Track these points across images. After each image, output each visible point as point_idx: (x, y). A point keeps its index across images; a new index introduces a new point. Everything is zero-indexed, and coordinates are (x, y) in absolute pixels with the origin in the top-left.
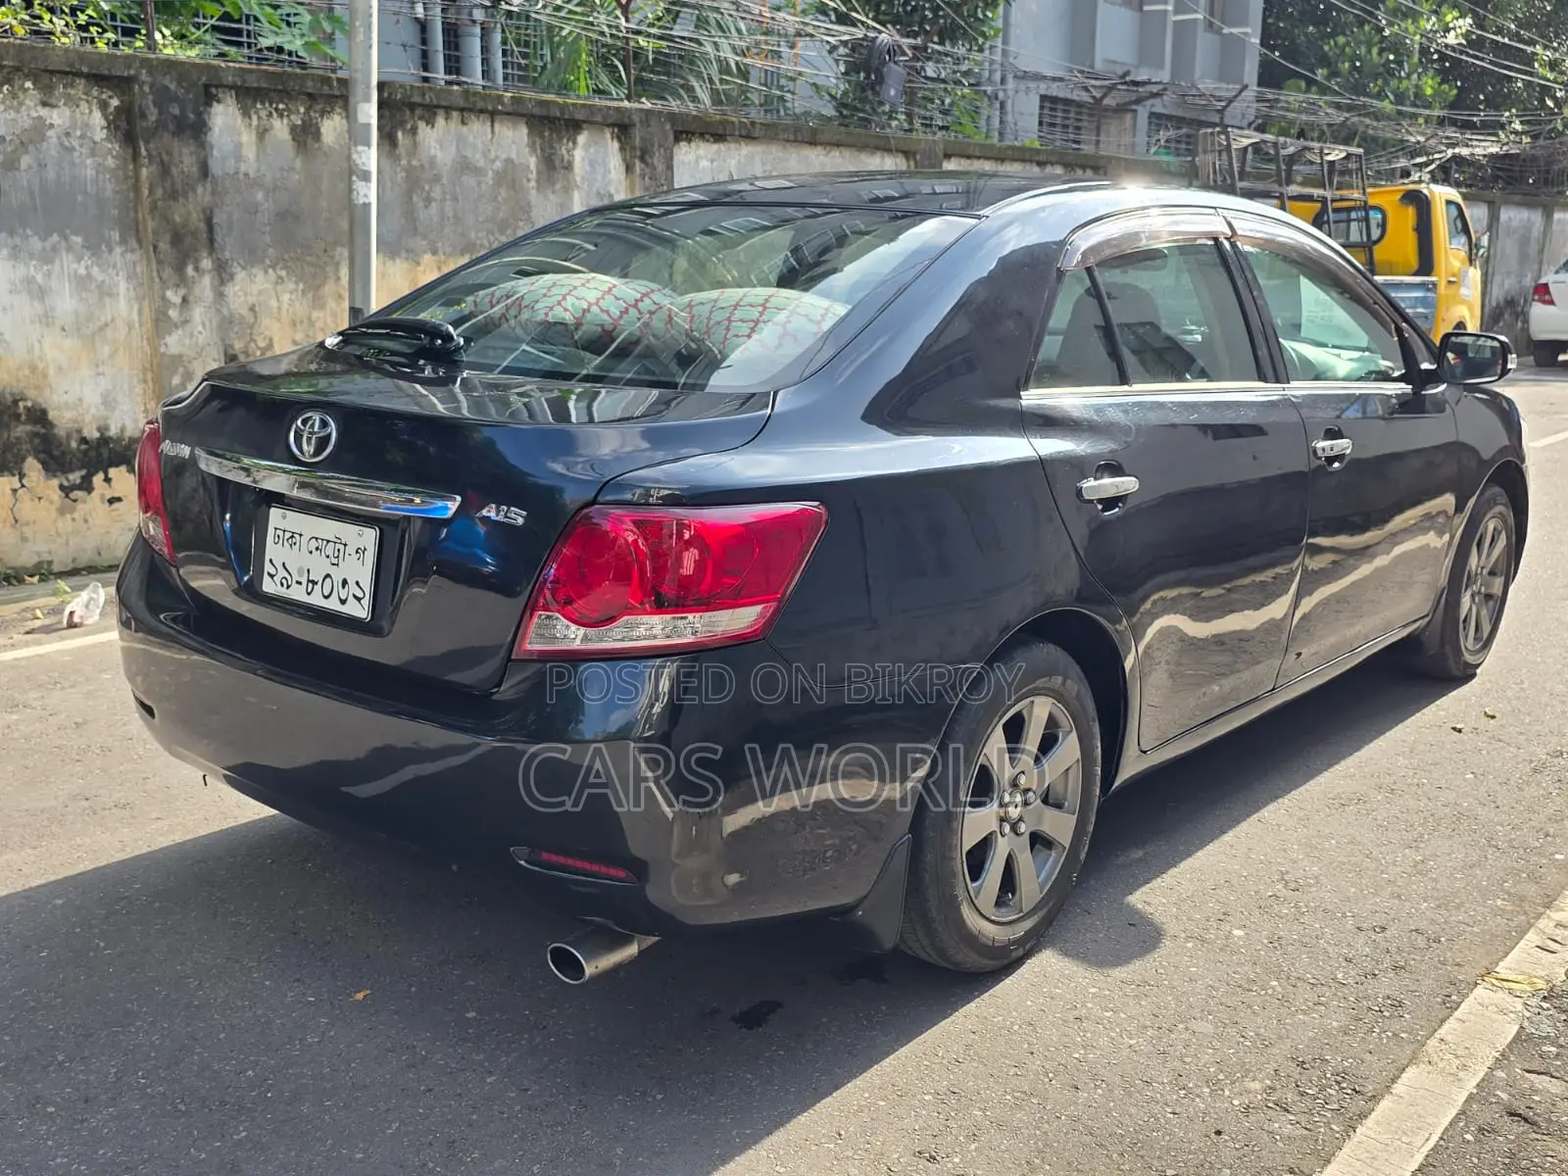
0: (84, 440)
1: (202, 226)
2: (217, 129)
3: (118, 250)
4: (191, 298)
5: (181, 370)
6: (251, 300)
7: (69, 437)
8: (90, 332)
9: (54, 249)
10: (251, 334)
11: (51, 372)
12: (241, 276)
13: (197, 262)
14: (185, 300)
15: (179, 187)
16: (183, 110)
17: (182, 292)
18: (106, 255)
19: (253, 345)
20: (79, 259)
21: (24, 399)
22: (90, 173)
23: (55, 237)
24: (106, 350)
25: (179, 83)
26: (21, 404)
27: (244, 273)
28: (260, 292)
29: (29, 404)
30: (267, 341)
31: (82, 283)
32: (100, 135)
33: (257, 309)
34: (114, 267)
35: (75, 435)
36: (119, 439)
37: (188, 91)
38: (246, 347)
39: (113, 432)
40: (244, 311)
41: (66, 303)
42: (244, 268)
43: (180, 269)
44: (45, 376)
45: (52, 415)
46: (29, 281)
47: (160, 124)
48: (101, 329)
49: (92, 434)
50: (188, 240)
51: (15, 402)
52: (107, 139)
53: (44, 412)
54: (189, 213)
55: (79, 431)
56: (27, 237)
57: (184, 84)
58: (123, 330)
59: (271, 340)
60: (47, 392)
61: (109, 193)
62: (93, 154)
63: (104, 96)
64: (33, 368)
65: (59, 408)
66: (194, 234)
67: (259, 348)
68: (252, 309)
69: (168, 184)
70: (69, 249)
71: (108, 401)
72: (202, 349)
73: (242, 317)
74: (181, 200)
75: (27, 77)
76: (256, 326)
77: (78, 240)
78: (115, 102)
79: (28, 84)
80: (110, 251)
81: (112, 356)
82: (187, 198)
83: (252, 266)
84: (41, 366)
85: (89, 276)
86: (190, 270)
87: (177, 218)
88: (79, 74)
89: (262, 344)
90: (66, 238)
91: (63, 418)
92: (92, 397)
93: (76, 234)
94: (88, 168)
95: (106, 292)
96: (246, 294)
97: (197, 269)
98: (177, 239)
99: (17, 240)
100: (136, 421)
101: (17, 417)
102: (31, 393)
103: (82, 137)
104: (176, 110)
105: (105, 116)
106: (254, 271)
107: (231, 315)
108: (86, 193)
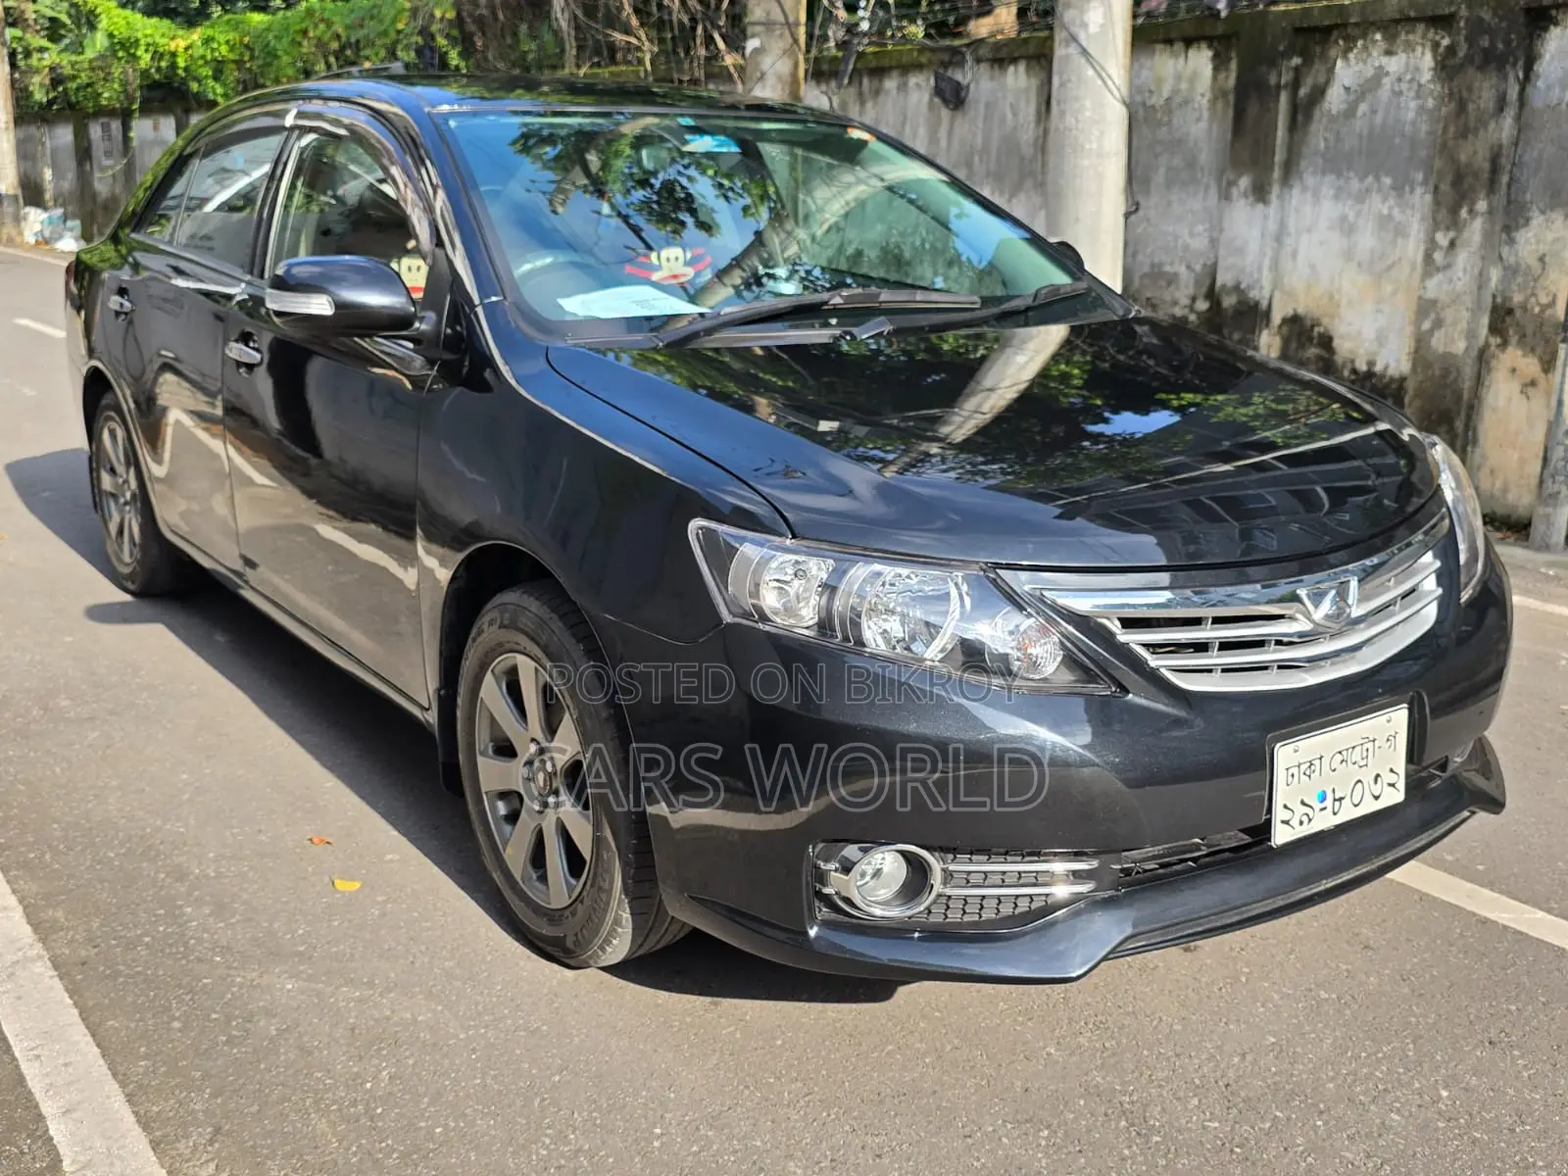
0: (1354, 371)
1: (1487, 166)
2: (1547, 57)
3: (1419, 191)
4: (1458, 242)
5: (1433, 316)
6: (1542, 248)
7: (1344, 365)
8: (1379, 269)
9: (1368, 190)
10: (1534, 288)
11: (1344, 302)
12: (1537, 220)
13: (1473, 203)
14: (1452, 244)
15: (1472, 125)
16: (1492, 42)
17: (1452, 234)
18: (1407, 195)
19: (1533, 300)
20: (1385, 200)
21: (1319, 325)
22: (1411, 115)
23: (1370, 179)
24: (1389, 288)
25: (1495, 14)
26: (1316, 329)
27: (1542, 218)
28: (1556, 240)
29: (1322, 330)
30: (1550, 298)
31: (1384, 221)
32: (1426, 76)
33: (1547, 259)
34: (1413, 207)
35: (1349, 366)
36: (1383, 376)
37: (1501, 20)
38: (1527, 300)
39: (1378, 368)
40: (1533, 262)
41: (1367, 240)
42: (1543, 212)
43: (1454, 211)
44: (1338, 306)
45: (1336, 343)
46: (1343, 218)
47: (1469, 59)
48: (1390, 268)
49: (1363, 367)
50: (1469, 180)
51: (1313, 326)
52: (1432, 81)
53: (1330, 339)
54: (1475, 152)
55: (1353, 361)
56: (1349, 178)
57: (1501, 13)
58: (1407, 269)
59: (1555, 297)
60: (1336, 321)
61: (1423, 135)
62: (1418, 96)
63: (1437, 38)
64: (1331, 297)
65: (1342, 337)
66: (1476, 175)
67: (1539, 304)
68: (1542, 259)
69: (1462, 121)
70: (1379, 190)
71: (1381, 339)
72: (1458, 296)
73: (1529, 267)
74: (1470, 137)
75: (1378, 29)
76: (1541, 280)
77: (1387, 181)
78: (1446, 42)
79: (1378, 36)
80: (1412, 191)
81: (1395, 293)
82: (1476, 136)
83: (1552, 210)
84: (1337, 297)
85: (1390, 217)
86: (1464, 213)
87: (1463, 158)
88: (1417, 20)
89: (1544, 300)
90: (1377, 178)
91: (1343, 347)
92: (1369, 333)
93: (1387, 174)
94: (1410, 109)
95: (1400, 232)
96: (1538, 242)
97: (1471, 211)
98: (1458, 180)
99: (1341, 182)
100: (1398, 361)
101: (1310, 339)
102: (1325, 321)
103: (1411, 81)
104: (1485, 42)
105: (1435, 57)
106: (1554, 215)
107: (1518, 265)
108: (1403, 136)
